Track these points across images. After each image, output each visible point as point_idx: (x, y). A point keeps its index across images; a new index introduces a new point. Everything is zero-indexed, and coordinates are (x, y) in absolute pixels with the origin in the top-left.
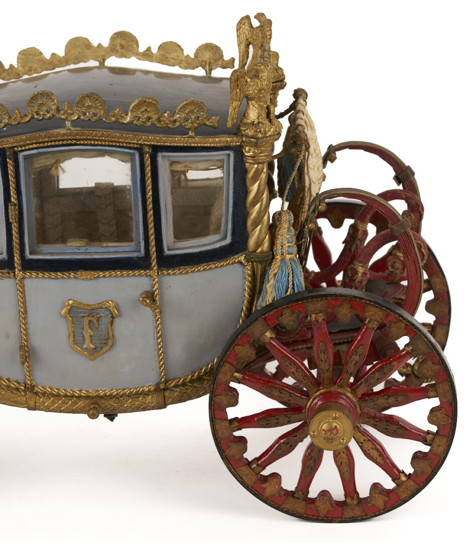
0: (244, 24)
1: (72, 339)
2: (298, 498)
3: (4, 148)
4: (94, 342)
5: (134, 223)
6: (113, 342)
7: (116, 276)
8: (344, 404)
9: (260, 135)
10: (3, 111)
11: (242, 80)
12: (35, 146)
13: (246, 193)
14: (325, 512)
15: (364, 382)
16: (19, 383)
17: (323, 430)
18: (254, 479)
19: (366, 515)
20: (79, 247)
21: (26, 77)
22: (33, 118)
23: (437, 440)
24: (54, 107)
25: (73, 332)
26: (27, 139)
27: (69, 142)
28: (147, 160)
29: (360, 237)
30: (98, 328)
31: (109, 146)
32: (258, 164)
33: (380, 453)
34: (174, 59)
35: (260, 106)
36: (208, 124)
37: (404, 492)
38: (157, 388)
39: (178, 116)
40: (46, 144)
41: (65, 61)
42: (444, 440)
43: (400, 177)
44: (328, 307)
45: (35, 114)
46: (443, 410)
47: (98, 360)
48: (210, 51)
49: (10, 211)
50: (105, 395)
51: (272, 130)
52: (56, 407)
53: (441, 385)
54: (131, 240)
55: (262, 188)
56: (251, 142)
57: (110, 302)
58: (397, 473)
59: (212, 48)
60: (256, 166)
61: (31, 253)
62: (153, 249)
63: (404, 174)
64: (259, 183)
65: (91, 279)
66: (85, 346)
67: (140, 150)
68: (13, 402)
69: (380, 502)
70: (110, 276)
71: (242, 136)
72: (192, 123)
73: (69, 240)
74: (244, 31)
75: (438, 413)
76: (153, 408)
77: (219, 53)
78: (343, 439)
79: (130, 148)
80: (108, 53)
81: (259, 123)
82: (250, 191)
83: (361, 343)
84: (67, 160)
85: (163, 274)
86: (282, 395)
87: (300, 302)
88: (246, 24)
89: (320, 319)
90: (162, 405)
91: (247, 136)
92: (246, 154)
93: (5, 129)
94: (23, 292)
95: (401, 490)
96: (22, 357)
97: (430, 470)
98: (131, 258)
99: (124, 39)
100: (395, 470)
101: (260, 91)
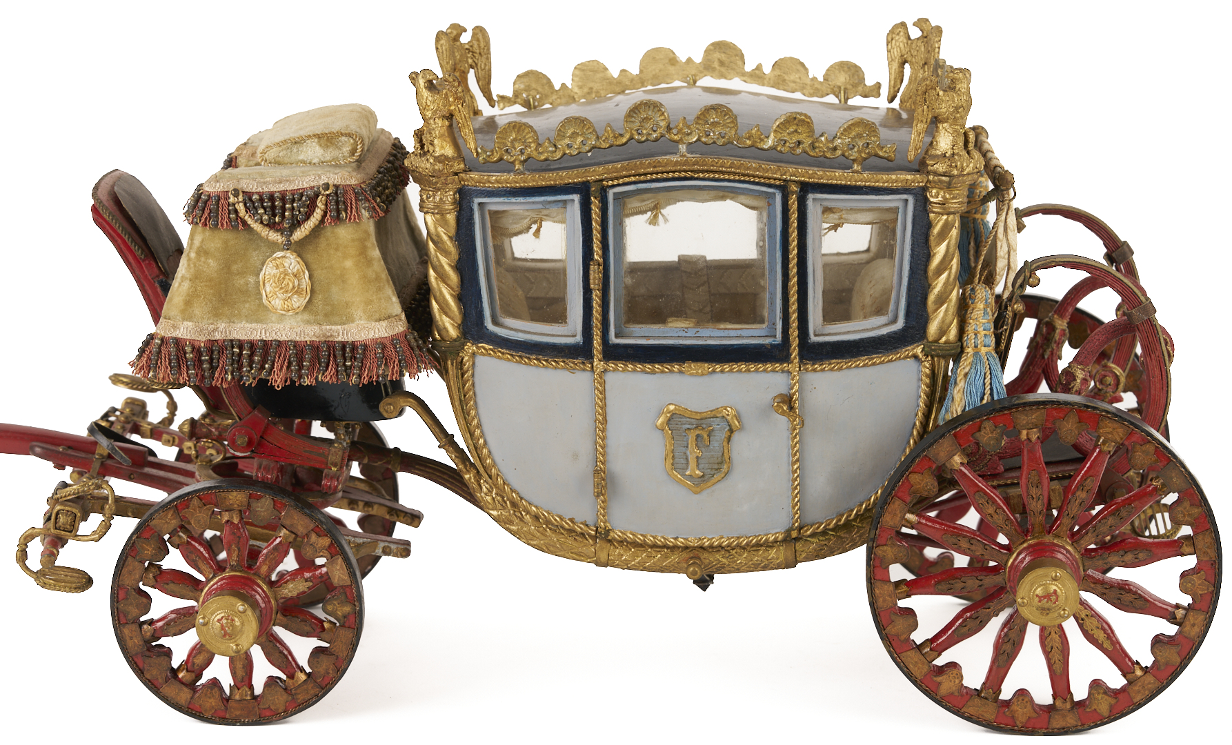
0: (898, 34)
1: (670, 461)
2: (986, 698)
3: (588, 181)
4: (701, 466)
5: (767, 296)
6: (729, 467)
7: (740, 371)
8: (1064, 560)
9: (955, 172)
10: (589, 128)
11: (932, 93)
12: (633, 179)
13: (928, 257)
14: (1024, 720)
15: (1091, 530)
16: (587, 525)
17: (1037, 596)
18: (925, 669)
19: (1083, 725)
20: (686, 328)
21: (583, 100)
22: (631, 138)
23: (1191, 618)
24: (663, 124)
25: (673, 451)
26: (623, 168)
27: (682, 175)
28: (793, 203)
29: (1057, 339)
30: (708, 446)
31: (740, 181)
32: (948, 214)
33: (1108, 634)
34: (794, 82)
35: (956, 131)
36: (881, 154)
37: (1139, 692)
38: (787, 537)
39: (839, 141)
40: (649, 177)
41: (640, 81)
42: (1201, 618)
43: (1114, 255)
44: (1047, 420)
45: (635, 133)
46: (1202, 573)
47: (705, 493)
48: (846, 73)
49: (591, 272)
50: (711, 546)
51: (971, 165)
52: (638, 563)
53: (1200, 537)
54: (762, 322)
55: (951, 250)
56: (940, 181)
57: (729, 409)
58: (1130, 664)
59: (849, 68)
60: (945, 217)
61: (617, 336)
62: (794, 333)
63: (1118, 252)
64: (949, 243)
65: (703, 375)
66: (688, 473)
67: (784, 189)
68: (575, 553)
69: (1103, 706)
70: (731, 371)
71: (928, 173)
72: (859, 152)
73: (670, 320)
74: (898, 44)
75: (1195, 577)
76: (778, 567)
77: (858, 76)
78: (1064, 610)
79: (770, 186)
80: (701, 72)
81: (953, 154)
82: (935, 254)
83: (1090, 473)
84: (670, 204)
85: (806, 370)
86: (973, 548)
87: (1006, 412)
88: (902, 34)
89: (1034, 438)
90: (790, 564)
91: (936, 173)
92: (932, 200)
93: (589, 154)
94: (603, 392)
95: (1136, 688)
96: (597, 485)
97: (1179, 660)
98: (763, 345)
99: (724, 53)
100: (1127, 660)
101: (957, 108)
